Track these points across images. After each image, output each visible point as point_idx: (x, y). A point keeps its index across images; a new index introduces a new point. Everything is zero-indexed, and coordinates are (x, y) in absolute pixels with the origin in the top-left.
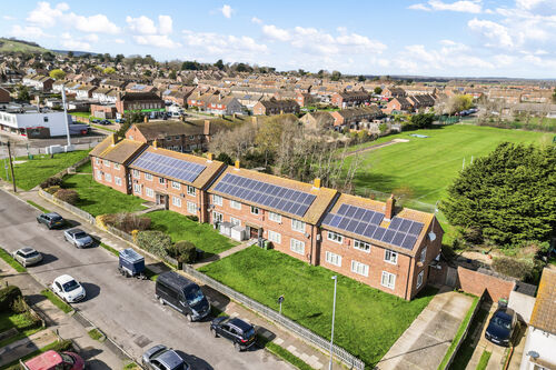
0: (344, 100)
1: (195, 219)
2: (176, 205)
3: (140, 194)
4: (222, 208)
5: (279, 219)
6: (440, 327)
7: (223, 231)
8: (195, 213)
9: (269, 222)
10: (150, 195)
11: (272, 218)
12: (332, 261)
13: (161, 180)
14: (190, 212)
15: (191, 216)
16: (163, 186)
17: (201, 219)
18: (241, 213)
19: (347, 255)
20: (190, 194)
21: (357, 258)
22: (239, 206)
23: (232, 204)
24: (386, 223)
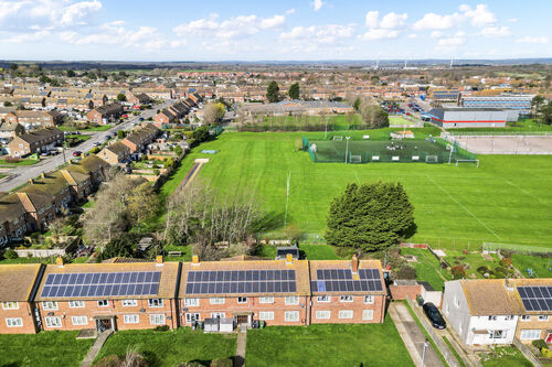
0: (103, 117)
1: (165, 328)
2: (130, 322)
3: (60, 326)
4: (199, 308)
5: (271, 300)
6: (412, 333)
7: (208, 328)
8: (163, 322)
9: (260, 305)
10: (82, 322)
11: (263, 301)
12: (322, 316)
13: (101, 303)
14: (153, 324)
15: (158, 328)
16: (106, 309)
17: (173, 327)
18: (225, 306)
19: (335, 309)
20: (153, 306)
21: (343, 307)
22: (222, 301)
23: (212, 301)
24: (356, 277)
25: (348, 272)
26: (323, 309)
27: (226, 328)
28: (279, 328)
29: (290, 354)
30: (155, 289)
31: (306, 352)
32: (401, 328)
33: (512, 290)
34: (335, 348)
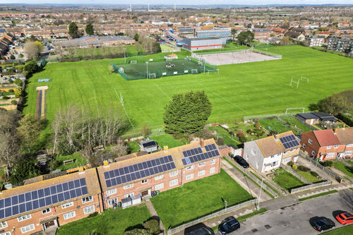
1: (96, 214)
2: (69, 217)
4: (117, 194)
8: (94, 211)
9: (155, 181)
10: (30, 229)
11: (157, 179)
12: (190, 178)
13: (44, 211)
14: (86, 214)
15: (91, 215)
16: (49, 214)
17: (100, 211)
18: (134, 188)
19: (195, 172)
20: (86, 202)
21: (200, 170)
22: (132, 186)
23: (125, 188)
24: (204, 151)
25: (200, 149)
26: (189, 173)
27: (137, 202)
28: (168, 191)
29: (182, 205)
30: (85, 190)
31: (190, 201)
32: (230, 173)
33: (278, 140)
34: (204, 194)
